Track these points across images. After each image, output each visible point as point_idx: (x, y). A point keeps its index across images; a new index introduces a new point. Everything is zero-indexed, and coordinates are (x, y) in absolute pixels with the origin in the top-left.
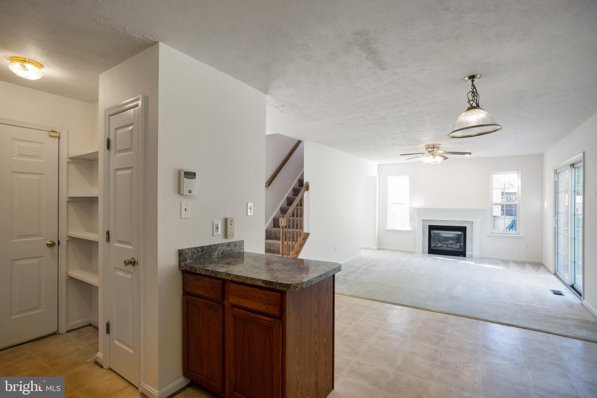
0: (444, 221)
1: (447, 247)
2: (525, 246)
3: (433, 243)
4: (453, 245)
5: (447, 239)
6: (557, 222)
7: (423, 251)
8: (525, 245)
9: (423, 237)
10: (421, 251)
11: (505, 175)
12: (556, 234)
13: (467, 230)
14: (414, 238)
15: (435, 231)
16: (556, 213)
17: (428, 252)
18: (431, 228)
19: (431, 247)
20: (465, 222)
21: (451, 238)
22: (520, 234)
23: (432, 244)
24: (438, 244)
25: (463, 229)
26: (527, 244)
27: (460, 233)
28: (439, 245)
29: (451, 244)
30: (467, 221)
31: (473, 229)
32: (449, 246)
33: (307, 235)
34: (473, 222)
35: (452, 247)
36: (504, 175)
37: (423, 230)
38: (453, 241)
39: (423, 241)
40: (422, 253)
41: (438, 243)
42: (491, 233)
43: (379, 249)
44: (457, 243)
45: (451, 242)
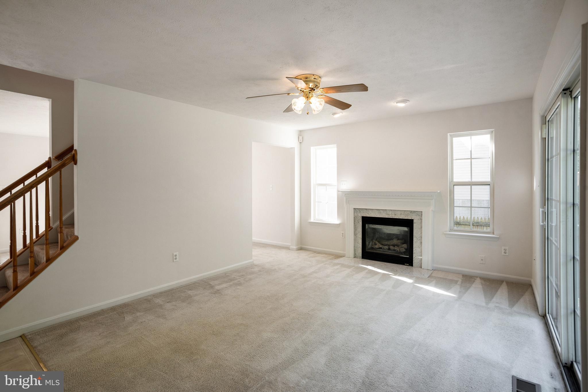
0: (382, 211)
1: (389, 249)
2: (503, 254)
3: (369, 243)
4: (398, 246)
5: (390, 237)
6: (546, 216)
7: (355, 254)
8: (503, 251)
9: (355, 234)
10: (352, 254)
11: (471, 138)
12: (546, 239)
13: (414, 225)
14: (344, 235)
15: (371, 225)
16: (546, 200)
17: (361, 256)
18: (366, 221)
19: (367, 248)
20: (411, 212)
21: (397, 237)
22: (495, 233)
23: (369, 245)
24: (376, 244)
25: (409, 223)
26: (505, 250)
27: (406, 229)
28: (377, 247)
29: (394, 246)
30: (414, 212)
31: (422, 223)
32: (392, 247)
33: (77, 238)
34: (422, 212)
35: (395, 250)
36: (469, 137)
37: (354, 223)
38: (398, 239)
39: (355, 240)
40: (354, 258)
41: (377, 242)
42: (451, 230)
43: (301, 249)
44: (403, 243)
45: (395, 241)
